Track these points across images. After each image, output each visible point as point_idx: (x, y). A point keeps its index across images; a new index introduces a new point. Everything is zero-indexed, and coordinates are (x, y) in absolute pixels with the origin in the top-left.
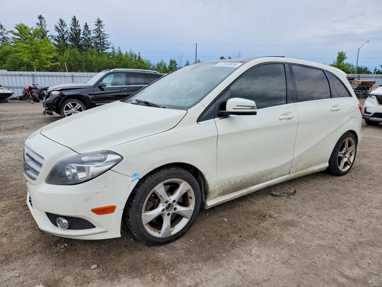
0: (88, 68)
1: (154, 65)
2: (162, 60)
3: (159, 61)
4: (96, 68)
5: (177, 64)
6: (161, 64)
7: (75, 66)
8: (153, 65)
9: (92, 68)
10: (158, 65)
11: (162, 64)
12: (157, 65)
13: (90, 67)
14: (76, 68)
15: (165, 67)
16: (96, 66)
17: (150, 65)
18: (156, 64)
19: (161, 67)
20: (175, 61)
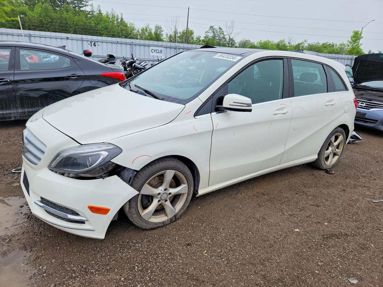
0: (62, 26)
1: (139, 30)
2: (147, 25)
3: (144, 26)
4: (71, 27)
5: (163, 31)
6: (146, 29)
7: (47, 24)
8: (137, 30)
9: (67, 27)
10: (143, 30)
11: (148, 29)
12: (141, 30)
13: (64, 27)
14: (48, 26)
15: (150, 33)
16: (71, 26)
17: (134, 29)
18: (140, 28)
19: (146, 33)
20: (161, 27)
